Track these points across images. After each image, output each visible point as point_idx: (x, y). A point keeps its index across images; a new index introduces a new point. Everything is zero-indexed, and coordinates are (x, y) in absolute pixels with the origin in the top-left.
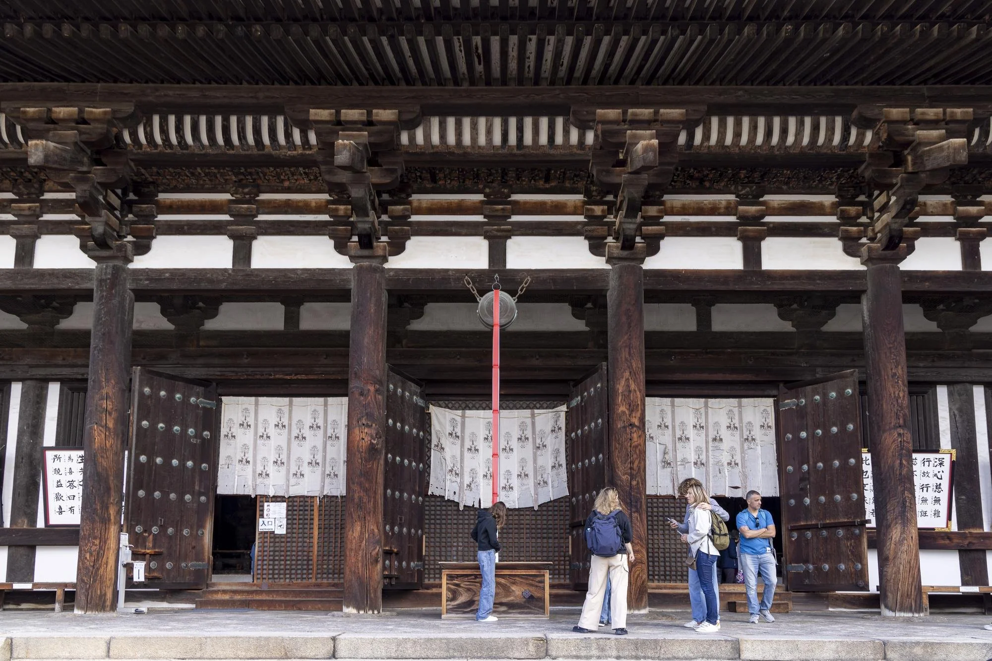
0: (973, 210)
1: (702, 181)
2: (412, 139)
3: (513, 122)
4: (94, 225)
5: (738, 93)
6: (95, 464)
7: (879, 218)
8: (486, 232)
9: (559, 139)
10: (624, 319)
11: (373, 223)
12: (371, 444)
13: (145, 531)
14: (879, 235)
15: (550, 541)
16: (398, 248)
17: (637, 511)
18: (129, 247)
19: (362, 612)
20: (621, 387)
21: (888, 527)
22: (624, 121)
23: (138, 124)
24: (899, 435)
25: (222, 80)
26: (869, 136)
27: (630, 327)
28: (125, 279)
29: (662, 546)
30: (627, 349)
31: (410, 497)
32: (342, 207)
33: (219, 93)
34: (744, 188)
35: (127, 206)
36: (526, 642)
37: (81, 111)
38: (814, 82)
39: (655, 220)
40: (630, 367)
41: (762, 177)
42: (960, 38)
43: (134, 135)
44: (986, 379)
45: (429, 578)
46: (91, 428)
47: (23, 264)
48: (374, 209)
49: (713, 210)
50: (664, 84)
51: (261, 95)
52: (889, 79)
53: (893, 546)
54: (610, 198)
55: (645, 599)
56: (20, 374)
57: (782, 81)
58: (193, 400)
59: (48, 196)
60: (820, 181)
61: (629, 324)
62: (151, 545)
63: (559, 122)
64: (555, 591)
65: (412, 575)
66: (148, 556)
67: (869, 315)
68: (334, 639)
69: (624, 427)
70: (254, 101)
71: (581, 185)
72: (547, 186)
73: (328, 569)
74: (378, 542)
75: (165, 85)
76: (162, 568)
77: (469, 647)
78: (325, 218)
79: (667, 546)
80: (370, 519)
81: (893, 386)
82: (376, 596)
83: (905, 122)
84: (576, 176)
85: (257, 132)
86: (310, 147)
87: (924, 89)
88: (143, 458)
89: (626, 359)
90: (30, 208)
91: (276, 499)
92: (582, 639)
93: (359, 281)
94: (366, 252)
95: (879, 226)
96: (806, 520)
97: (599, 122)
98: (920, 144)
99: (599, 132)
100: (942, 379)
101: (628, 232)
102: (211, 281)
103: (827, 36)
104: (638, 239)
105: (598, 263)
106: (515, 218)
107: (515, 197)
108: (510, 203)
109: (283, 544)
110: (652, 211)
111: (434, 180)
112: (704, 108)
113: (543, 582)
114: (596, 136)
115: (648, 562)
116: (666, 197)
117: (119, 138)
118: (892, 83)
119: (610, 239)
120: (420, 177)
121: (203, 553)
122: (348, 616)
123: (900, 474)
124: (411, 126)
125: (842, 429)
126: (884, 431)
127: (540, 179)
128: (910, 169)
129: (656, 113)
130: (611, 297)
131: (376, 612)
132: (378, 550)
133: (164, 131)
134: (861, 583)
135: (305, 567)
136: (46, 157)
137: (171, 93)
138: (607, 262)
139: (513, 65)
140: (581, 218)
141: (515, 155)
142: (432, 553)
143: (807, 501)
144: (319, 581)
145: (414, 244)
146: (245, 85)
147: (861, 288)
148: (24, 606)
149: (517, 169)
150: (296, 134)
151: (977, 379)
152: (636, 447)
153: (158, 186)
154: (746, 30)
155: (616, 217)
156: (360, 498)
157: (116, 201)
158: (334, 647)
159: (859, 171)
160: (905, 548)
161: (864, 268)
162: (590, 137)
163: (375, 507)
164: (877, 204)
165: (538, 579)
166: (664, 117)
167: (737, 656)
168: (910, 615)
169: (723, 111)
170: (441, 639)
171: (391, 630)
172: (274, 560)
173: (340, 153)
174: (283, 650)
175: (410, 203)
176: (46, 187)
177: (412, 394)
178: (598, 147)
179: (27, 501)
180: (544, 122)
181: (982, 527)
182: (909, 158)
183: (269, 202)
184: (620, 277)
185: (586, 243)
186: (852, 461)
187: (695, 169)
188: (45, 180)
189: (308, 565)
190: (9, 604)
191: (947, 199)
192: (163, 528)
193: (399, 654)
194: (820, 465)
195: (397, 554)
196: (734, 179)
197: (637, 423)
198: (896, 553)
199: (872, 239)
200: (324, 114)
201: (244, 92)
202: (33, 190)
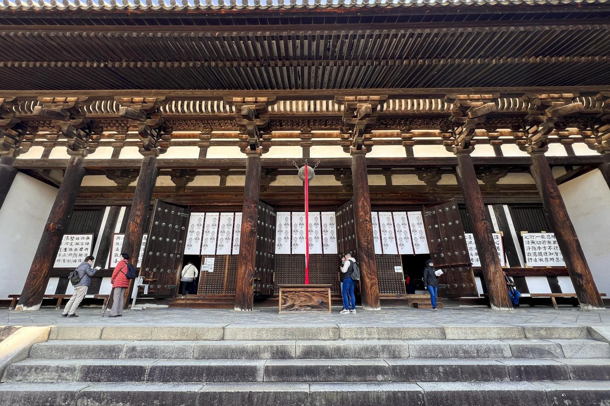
0: (495, 134)
1: (386, 125)
2: (273, 109)
3: (312, 102)
4: (145, 142)
5: (399, 91)
6: (129, 239)
7: (459, 137)
8: (302, 144)
9: (330, 108)
10: (359, 176)
11: (256, 140)
12: (252, 229)
13: (150, 270)
14: (460, 144)
15: (330, 275)
16: (266, 150)
17: (372, 259)
18: (158, 151)
19: (243, 310)
20: (360, 204)
21: (488, 265)
22: (356, 101)
23: (167, 104)
24: (485, 223)
25: (200, 88)
26: (452, 106)
27: (362, 179)
28: (154, 163)
29: (381, 277)
30: (362, 189)
31: (267, 255)
32: (245, 136)
33: (198, 93)
34: (403, 127)
35: (159, 136)
36: (328, 329)
37: (144, 99)
38: (428, 87)
39: (369, 139)
40: (364, 196)
41: (410, 123)
42: (489, 64)
43: (164, 108)
44: (508, 202)
45: (276, 293)
46: (130, 223)
47: (115, 157)
48: (257, 135)
49: (392, 135)
50: (371, 88)
51: (215, 93)
52: (458, 85)
53: (492, 274)
54: (351, 132)
55: (379, 303)
56: (110, 203)
57: (416, 86)
58: (179, 213)
59: (129, 132)
60: (433, 125)
61: (362, 178)
62: (152, 277)
63: (330, 102)
64: (333, 299)
65: (268, 291)
66: (149, 282)
67: (462, 174)
68: (224, 328)
69: (363, 221)
70: (212, 95)
71: (339, 127)
72: (325, 127)
73: (231, 288)
74: (252, 275)
75: (179, 90)
76: (155, 288)
77: (297, 333)
78: (238, 140)
79: (384, 277)
80: (249, 264)
81: (478, 203)
82: (250, 302)
83: (466, 100)
84: (337, 123)
85: (212, 106)
86: (233, 112)
87: (471, 89)
88: (154, 238)
89: (362, 192)
90: (121, 137)
91: (210, 256)
92: (358, 328)
93: (250, 162)
94: (253, 152)
95: (459, 140)
96: (443, 263)
97: (346, 101)
98: (474, 107)
99: (346, 105)
100: (489, 202)
101: (359, 143)
102: (189, 163)
103: (437, 63)
104: (363, 146)
105: (348, 155)
106: (313, 139)
107: (312, 132)
108: (311, 134)
109: (212, 277)
110: (368, 136)
111: (281, 126)
112: (387, 96)
113: (327, 294)
114: (345, 107)
115: (379, 284)
116: (372, 131)
117: (158, 109)
118: (458, 87)
119: (351, 147)
120: (276, 124)
121: (176, 282)
122: (237, 312)
123: (489, 241)
124: (273, 103)
125: (454, 223)
126: (477, 222)
127: (323, 125)
128: (471, 117)
129: (368, 98)
130: (353, 168)
131: (250, 310)
132: (253, 279)
133: (176, 106)
134: (475, 293)
135: (221, 287)
136: (126, 113)
137: (180, 93)
138: (351, 155)
139: (312, 81)
140: (339, 139)
141: (313, 114)
142: (278, 281)
143: (442, 255)
144: (226, 294)
145: (272, 149)
146: (209, 90)
147: (456, 164)
148: (91, 306)
149: (314, 120)
150: (228, 107)
151: (504, 202)
152: (369, 230)
153: (173, 129)
154: (404, 62)
155: (353, 138)
156: (245, 254)
157: (155, 133)
158: (223, 333)
159: (449, 119)
160: (498, 275)
161: (455, 156)
162: (343, 107)
163: (252, 258)
164: (457, 132)
165: (325, 293)
166: (372, 99)
167: (444, 337)
168: (508, 309)
169: (394, 97)
170: (282, 328)
171: (256, 322)
172: (207, 284)
173: (243, 110)
174: (195, 335)
175: (271, 134)
176: (129, 129)
177: (269, 211)
178: (346, 111)
179: (103, 257)
180: (324, 102)
181: (520, 266)
182: (469, 113)
183: (216, 134)
184: (357, 160)
185: (342, 148)
186: (460, 236)
187: (384, 120)
188: (129, 127)
189: (222, 286)
190: (85, 305)
191: (484, 130)
192: (158, 269)
193: (258, 337)
194: (446, 239)
195: (260, 281)
196: (400, 124)
197: (368, 220)
198: (494, 278)
199: (457, 145)
200: (239, 99)
201: (208, 92)
202: (124, 130)
